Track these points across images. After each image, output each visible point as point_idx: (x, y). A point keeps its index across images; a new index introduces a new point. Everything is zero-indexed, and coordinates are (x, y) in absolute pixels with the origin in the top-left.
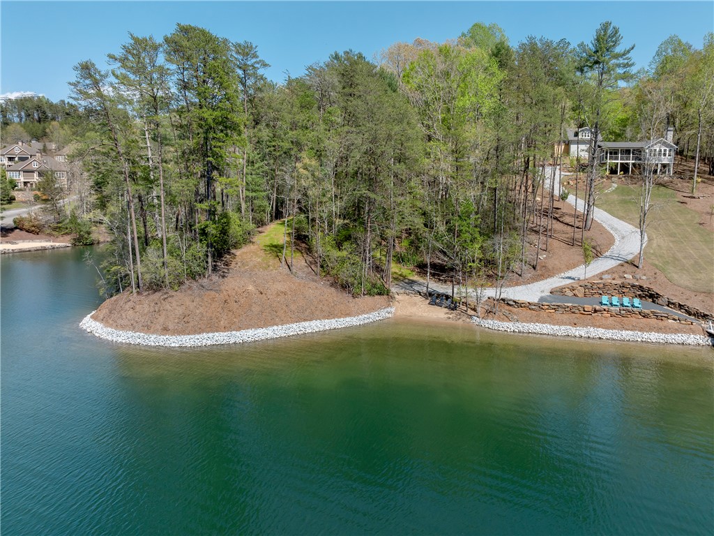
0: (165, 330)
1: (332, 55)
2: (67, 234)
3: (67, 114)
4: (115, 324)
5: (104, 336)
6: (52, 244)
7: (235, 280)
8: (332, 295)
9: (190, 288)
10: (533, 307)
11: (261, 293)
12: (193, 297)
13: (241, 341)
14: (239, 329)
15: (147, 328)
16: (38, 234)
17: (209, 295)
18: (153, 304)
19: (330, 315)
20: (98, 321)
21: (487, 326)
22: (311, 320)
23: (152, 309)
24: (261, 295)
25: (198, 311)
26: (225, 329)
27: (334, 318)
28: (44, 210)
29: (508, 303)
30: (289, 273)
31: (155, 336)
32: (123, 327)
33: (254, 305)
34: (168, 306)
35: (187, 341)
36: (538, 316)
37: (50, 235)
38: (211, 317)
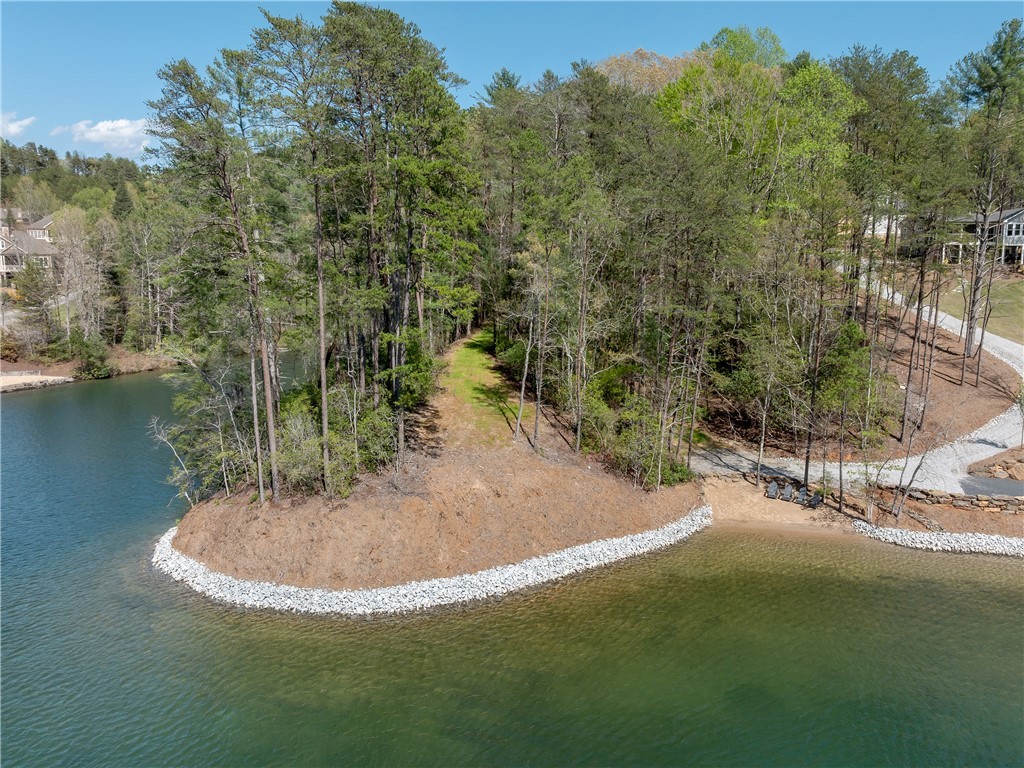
0: (338, 580)
1: (497, 74)
2: (66, 360)
3: (40, 164)
4: (231, 567)
5: (214, 592)
6: (43, 378)
7: (449, 472)
8: (611, 489)
9: (370, 490)
10: (962, 503)
11: (499, 495)
12: (381, 510)
13: (485, 596)
14: (473, 569)
15: (300, 575)
16: (16, 361)
17: (411, 505)
18: (305, 526)
19: (617, 531)
20: (191, 555)
21: (891, 540)
22: (589, 541)
23: (305, 537)
24: (498, 500)
25: (394, 538)
26: (452, 570)
27: (624, 534)
28: (27, 322)
29: (910, 496)
30: (531, 450)
31: (319, 592)
32: (250, 574)
33: (491, 520)
34: (337, 529)
35: (386, 600)
36: (973, 519)
37: (37, 363)
38: (420, 548)
